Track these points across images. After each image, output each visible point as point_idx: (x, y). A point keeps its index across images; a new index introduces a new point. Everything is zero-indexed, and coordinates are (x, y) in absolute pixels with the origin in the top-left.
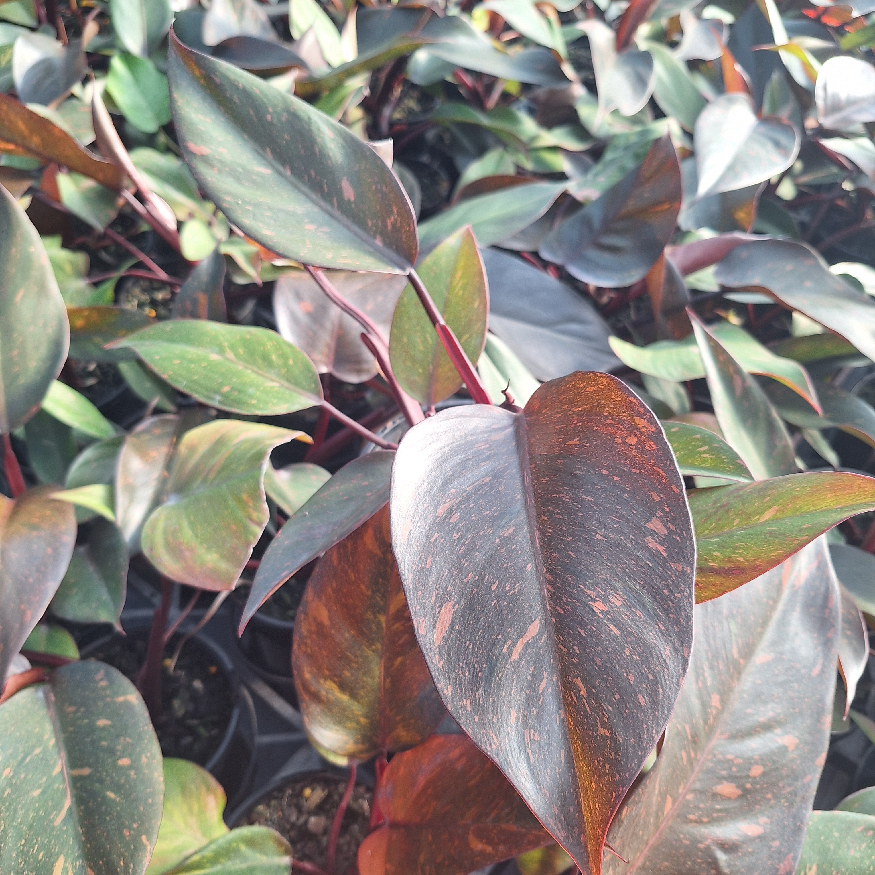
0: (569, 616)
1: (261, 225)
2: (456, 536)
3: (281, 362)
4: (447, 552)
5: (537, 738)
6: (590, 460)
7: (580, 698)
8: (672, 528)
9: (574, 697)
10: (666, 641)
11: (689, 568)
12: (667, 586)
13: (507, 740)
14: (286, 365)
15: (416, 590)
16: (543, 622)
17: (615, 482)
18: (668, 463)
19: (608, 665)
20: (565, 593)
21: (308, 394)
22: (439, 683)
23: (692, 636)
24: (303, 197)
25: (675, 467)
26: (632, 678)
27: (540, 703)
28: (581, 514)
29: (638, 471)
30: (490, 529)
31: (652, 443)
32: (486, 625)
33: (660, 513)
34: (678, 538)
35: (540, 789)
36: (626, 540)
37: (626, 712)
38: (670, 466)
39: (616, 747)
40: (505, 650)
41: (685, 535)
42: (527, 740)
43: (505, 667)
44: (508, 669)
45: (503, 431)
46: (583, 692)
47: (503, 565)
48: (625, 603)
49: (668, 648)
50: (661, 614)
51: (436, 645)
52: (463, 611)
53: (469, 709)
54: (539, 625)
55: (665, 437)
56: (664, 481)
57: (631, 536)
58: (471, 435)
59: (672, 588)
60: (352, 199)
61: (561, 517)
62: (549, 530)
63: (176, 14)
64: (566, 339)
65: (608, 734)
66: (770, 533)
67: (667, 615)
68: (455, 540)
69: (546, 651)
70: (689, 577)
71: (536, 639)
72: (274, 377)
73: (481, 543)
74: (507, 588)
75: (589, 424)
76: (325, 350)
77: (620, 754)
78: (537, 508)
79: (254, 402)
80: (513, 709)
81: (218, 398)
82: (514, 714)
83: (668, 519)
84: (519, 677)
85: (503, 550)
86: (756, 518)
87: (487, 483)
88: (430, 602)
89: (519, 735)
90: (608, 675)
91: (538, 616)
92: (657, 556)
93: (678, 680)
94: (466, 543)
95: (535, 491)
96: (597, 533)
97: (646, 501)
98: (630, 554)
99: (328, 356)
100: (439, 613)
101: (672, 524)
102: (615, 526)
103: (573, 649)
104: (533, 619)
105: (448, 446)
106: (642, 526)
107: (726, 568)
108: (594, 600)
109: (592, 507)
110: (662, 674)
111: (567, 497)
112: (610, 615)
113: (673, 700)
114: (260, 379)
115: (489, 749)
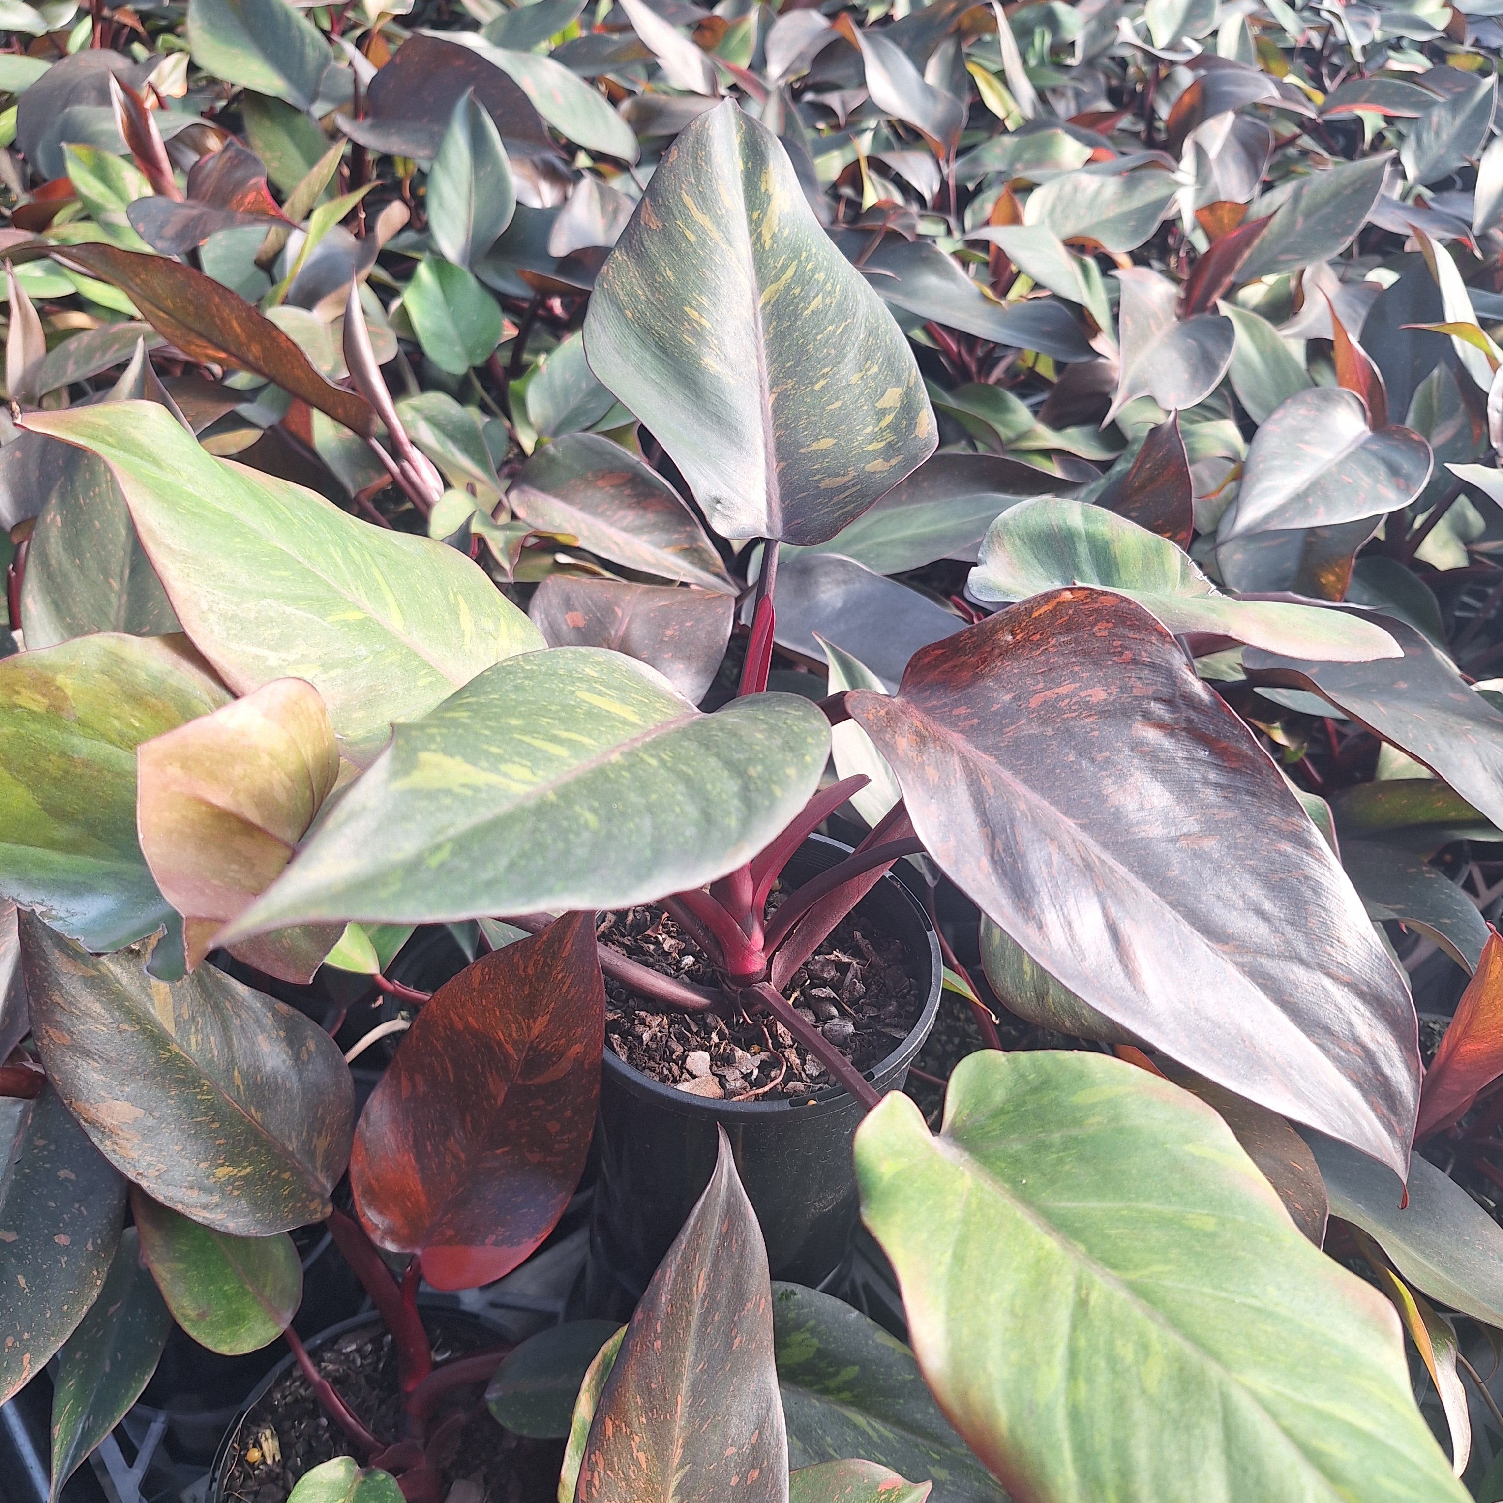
63: (521, 209)
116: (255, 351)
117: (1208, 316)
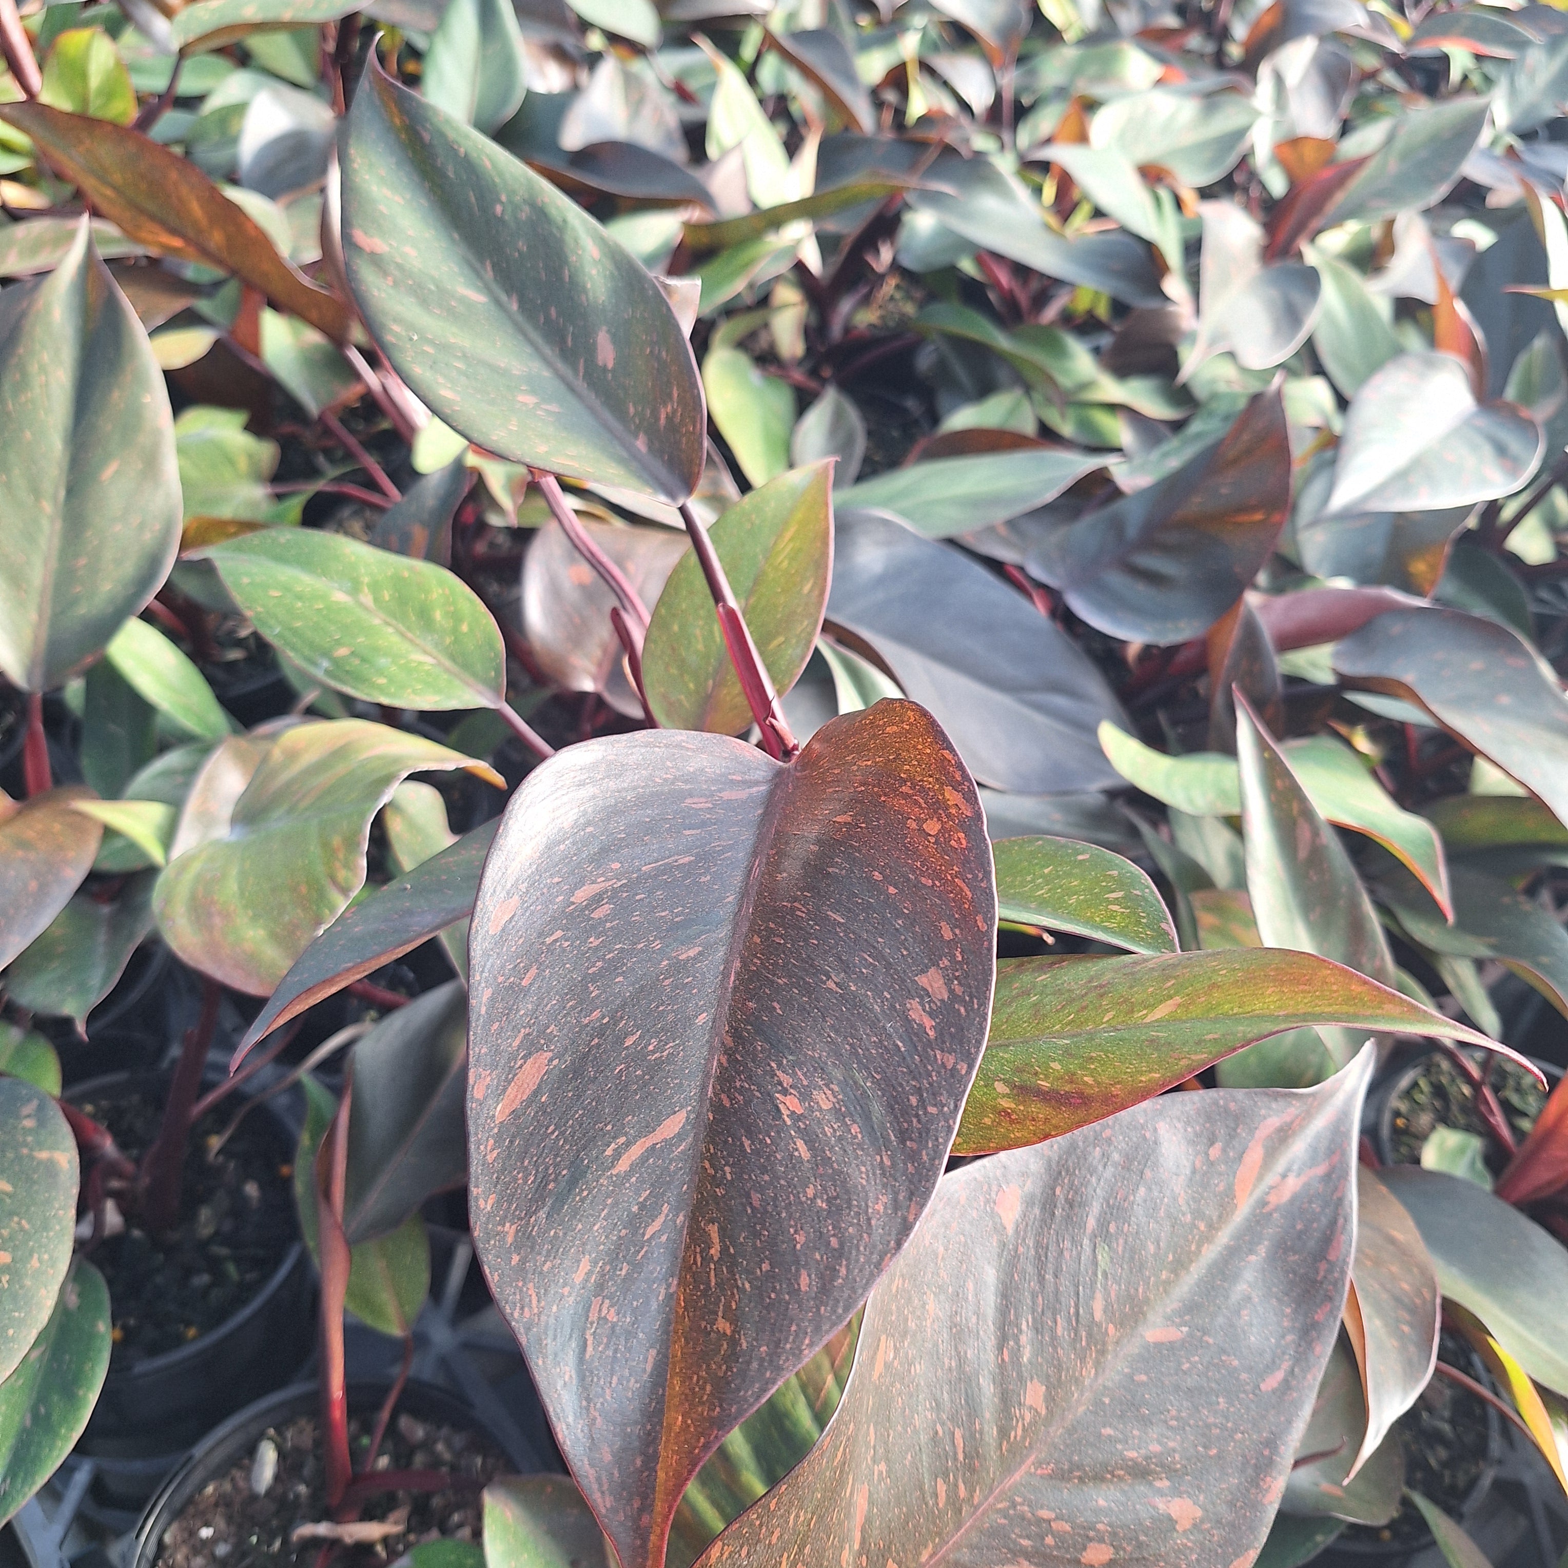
0: (736, 1112)
1: (441, 380)
2: (594, 942)
3: (448, 624)
4: (568, 966)
5: (613, 1317)
6: (860, 852)
7: (707, 1259)
8: (959, 990)
9: (698, 1256)
10: (885, 1186)
11: (965, 1066)
12: (919, 1091)
13: (555, 1308)
14: (455, 631)
15: (490, 1020)
16: (692, 1116)
17: (888, 896)
18: (981, 875)
19: (770, 1209)
20: (742, 1072)
21: (481, 687)
22: (477, 1186)
23: (933, 1187)
24: (529, 350)
25: (991, 884)
26: (801, 1238)
27: (639, 1257)
28: (816, 942)
29: (930, 883)
30: (658, 942)
31: (962, 835)
32: (594, 1104)
33: (945, 962)
34: (962, 1010)
35: (587, 1409)
36: (874, 998)
37: (770, 1298)
38: (982, 880)
39: (733, 1355)
40: (609, 1152)
41: (976, 1006)
42: (593, 1316)
43: (597, 1181)
44: (602, 1185)
45: (749, 787)
46: (715, 1251)
47: (658, 1007)
48: (837, 1106)
49: (884, 1199)
50: (893, 1138)
51: (497, 1122)
52: (564, 1073)
53: (510, 1239)
54: (684, 1120)
55: (985, 828)
56: (966, 906)
57: (885, 993)
58: (686, 782)
59: (925, 1095)
60: (610, 365)
61: (782, 942)
62: (755, 960)
63: (530, 95)
64: (1039, 718)
65: (728, 1332)
66: (1152, 1041)
67: (903, 1141)
68: (590, 948)
69: (681, 1168)
70: (962, 1081)
71: (669, 1144)
72: (430, 647)
73: (634, 963)
74: (651, 1048)
75: (876, 789)
76: (598, 653)
77: (735, 1370)
78: (753, 923)
79: (382, 681)
80: (587, 1256)
81: (325, 664)
82: (585, 1265)
83: (957, 974)
84: (616, 1204)
85: (667, 982)
86: (1141, 1013)
87: (684, 865)
88: (510, 1045)
89: (581, 1307)
90: (764, 1227)
91: (687, 1105)
92: (916, 1035)
93: (882, 1259)
94: (607, 957)
95: (760, 893)
96: (829, 977)
97: (928, 936)
98: (873, 1024)
99: (600, 665)
100: (521, 1067)
101: (960, 984)
102: (864, 970)
103: (723, 1171)
104: (677, 1109)
105: (635, 788)
106: (909, 978)
107: (1062, 1093)
108: (785, 1092)
109: (837, 933)
110: (855, 1242)
111: (804, 909)
112: (805, 1123)
113: (860, 1291)
114: (405, 646)
115: (516, 1315)
116: (216, 239)
117: (1290, 263)
